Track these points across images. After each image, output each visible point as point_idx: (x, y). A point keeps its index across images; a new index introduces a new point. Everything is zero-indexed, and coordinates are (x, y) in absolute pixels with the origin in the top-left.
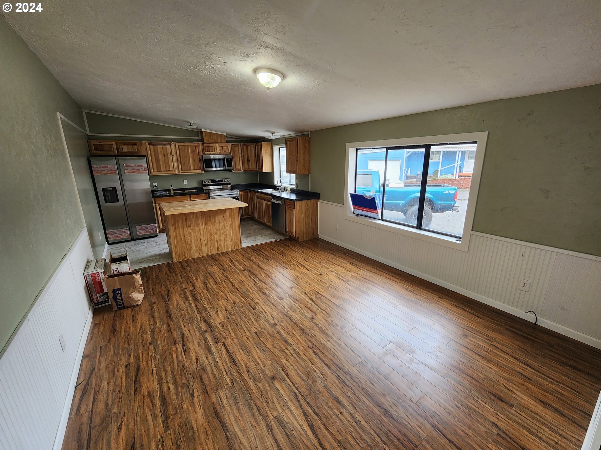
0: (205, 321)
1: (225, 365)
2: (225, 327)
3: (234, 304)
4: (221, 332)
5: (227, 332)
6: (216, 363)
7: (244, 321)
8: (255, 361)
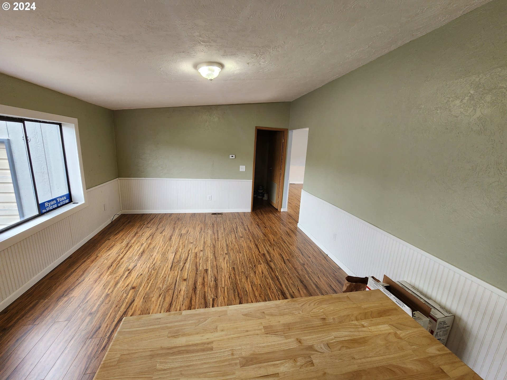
0: (271, 268)
1: (260, 245)
2: (258, 260)
3: (247, 277)
4: (261, 258)
5: (257, 257)
6: (264, 246)
7: (245, 261)
8: (246, 242)
